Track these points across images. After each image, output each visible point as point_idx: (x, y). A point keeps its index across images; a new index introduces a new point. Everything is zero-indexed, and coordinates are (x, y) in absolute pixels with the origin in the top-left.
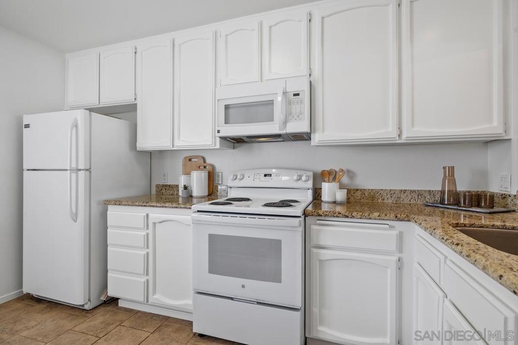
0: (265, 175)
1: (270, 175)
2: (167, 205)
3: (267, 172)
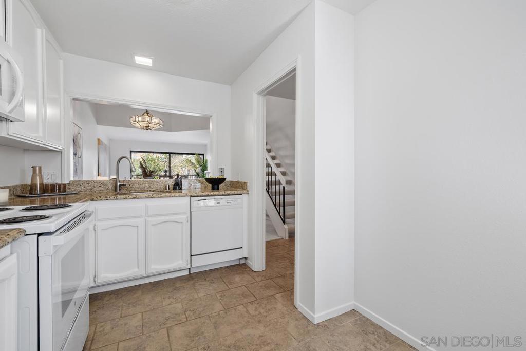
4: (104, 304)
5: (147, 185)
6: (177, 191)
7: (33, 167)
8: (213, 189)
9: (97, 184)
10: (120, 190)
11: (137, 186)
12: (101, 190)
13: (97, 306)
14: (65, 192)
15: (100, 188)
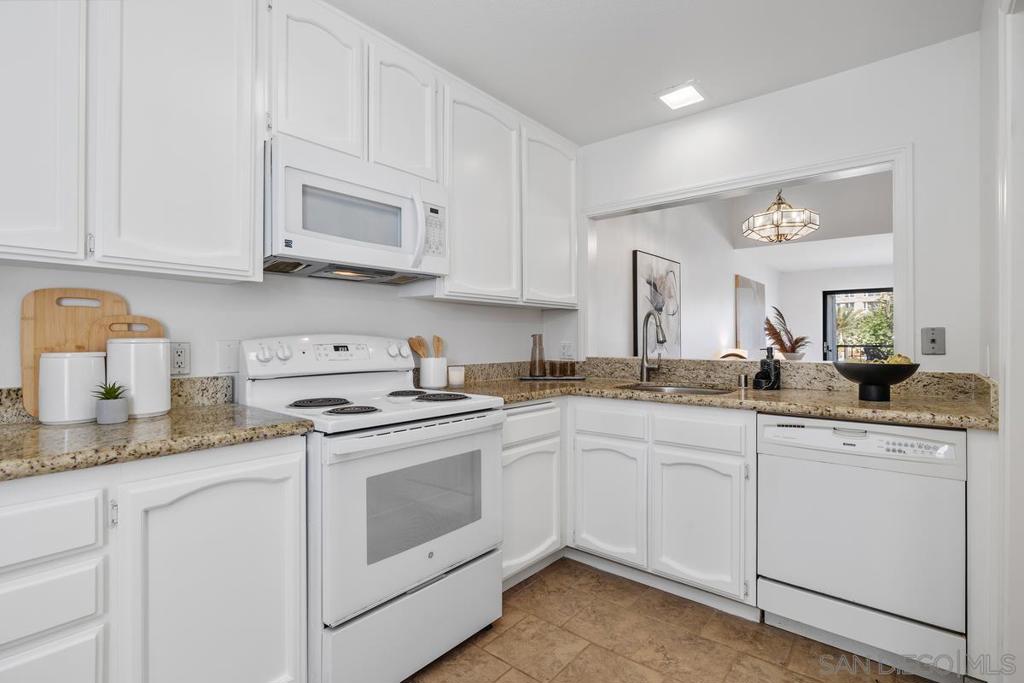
0: (337, 348)
1: (346, 348)
2: (215, 438)
3: (340, 341)
4: (570, 588)
5: (702, 372)
6: (764, 393)
7: (533, 336)
8: (864, 396)
9: (618, 365)
10: (648, 380)
11: (684, 373)
12: (624, 377)
13: (562, 584)
14: (573, 375)
15: (623, 373)
